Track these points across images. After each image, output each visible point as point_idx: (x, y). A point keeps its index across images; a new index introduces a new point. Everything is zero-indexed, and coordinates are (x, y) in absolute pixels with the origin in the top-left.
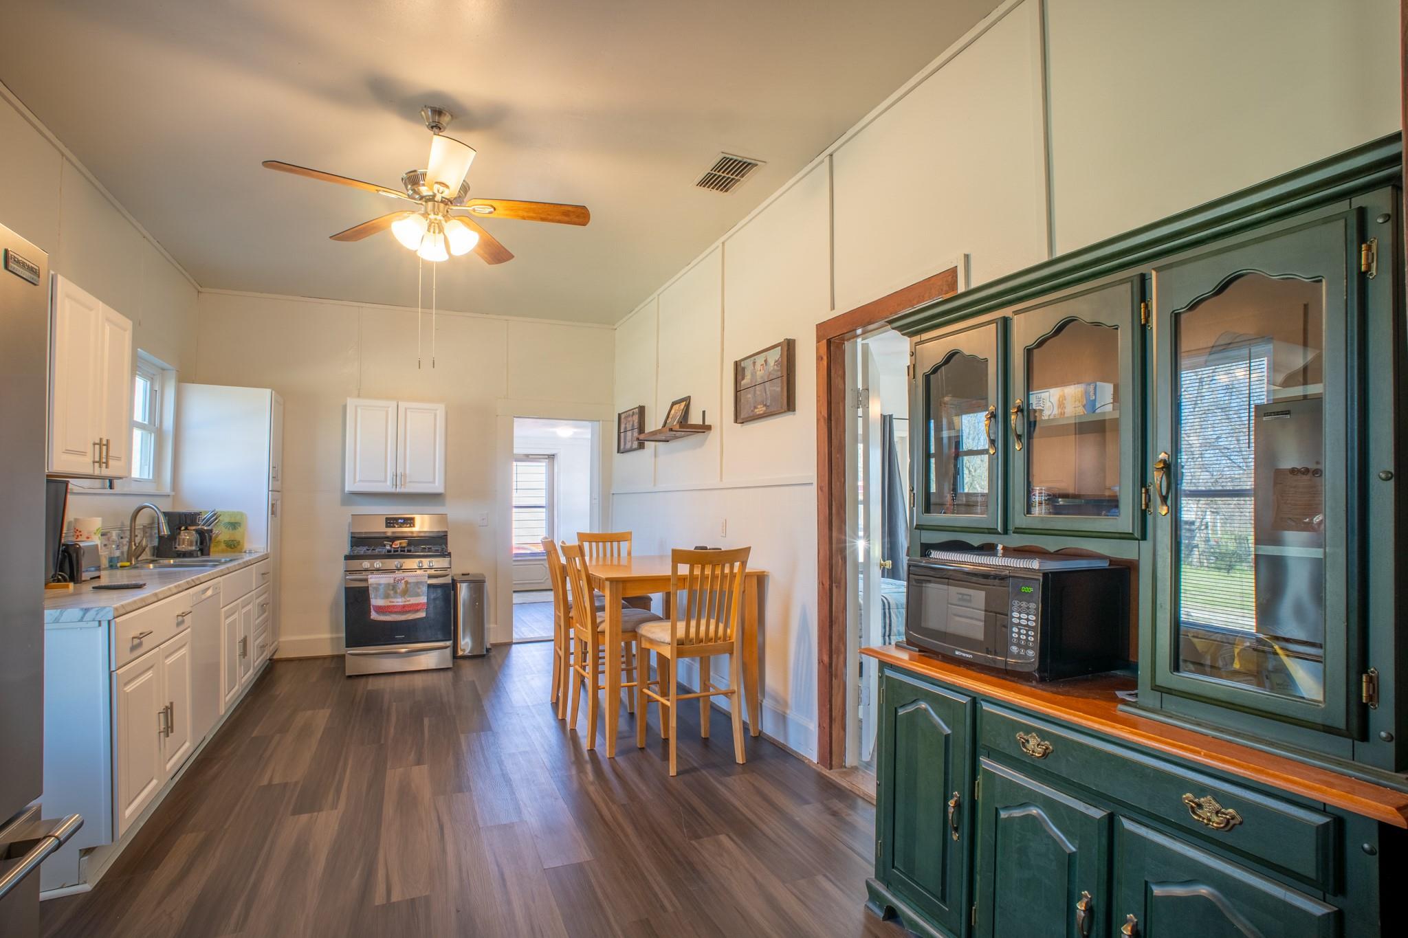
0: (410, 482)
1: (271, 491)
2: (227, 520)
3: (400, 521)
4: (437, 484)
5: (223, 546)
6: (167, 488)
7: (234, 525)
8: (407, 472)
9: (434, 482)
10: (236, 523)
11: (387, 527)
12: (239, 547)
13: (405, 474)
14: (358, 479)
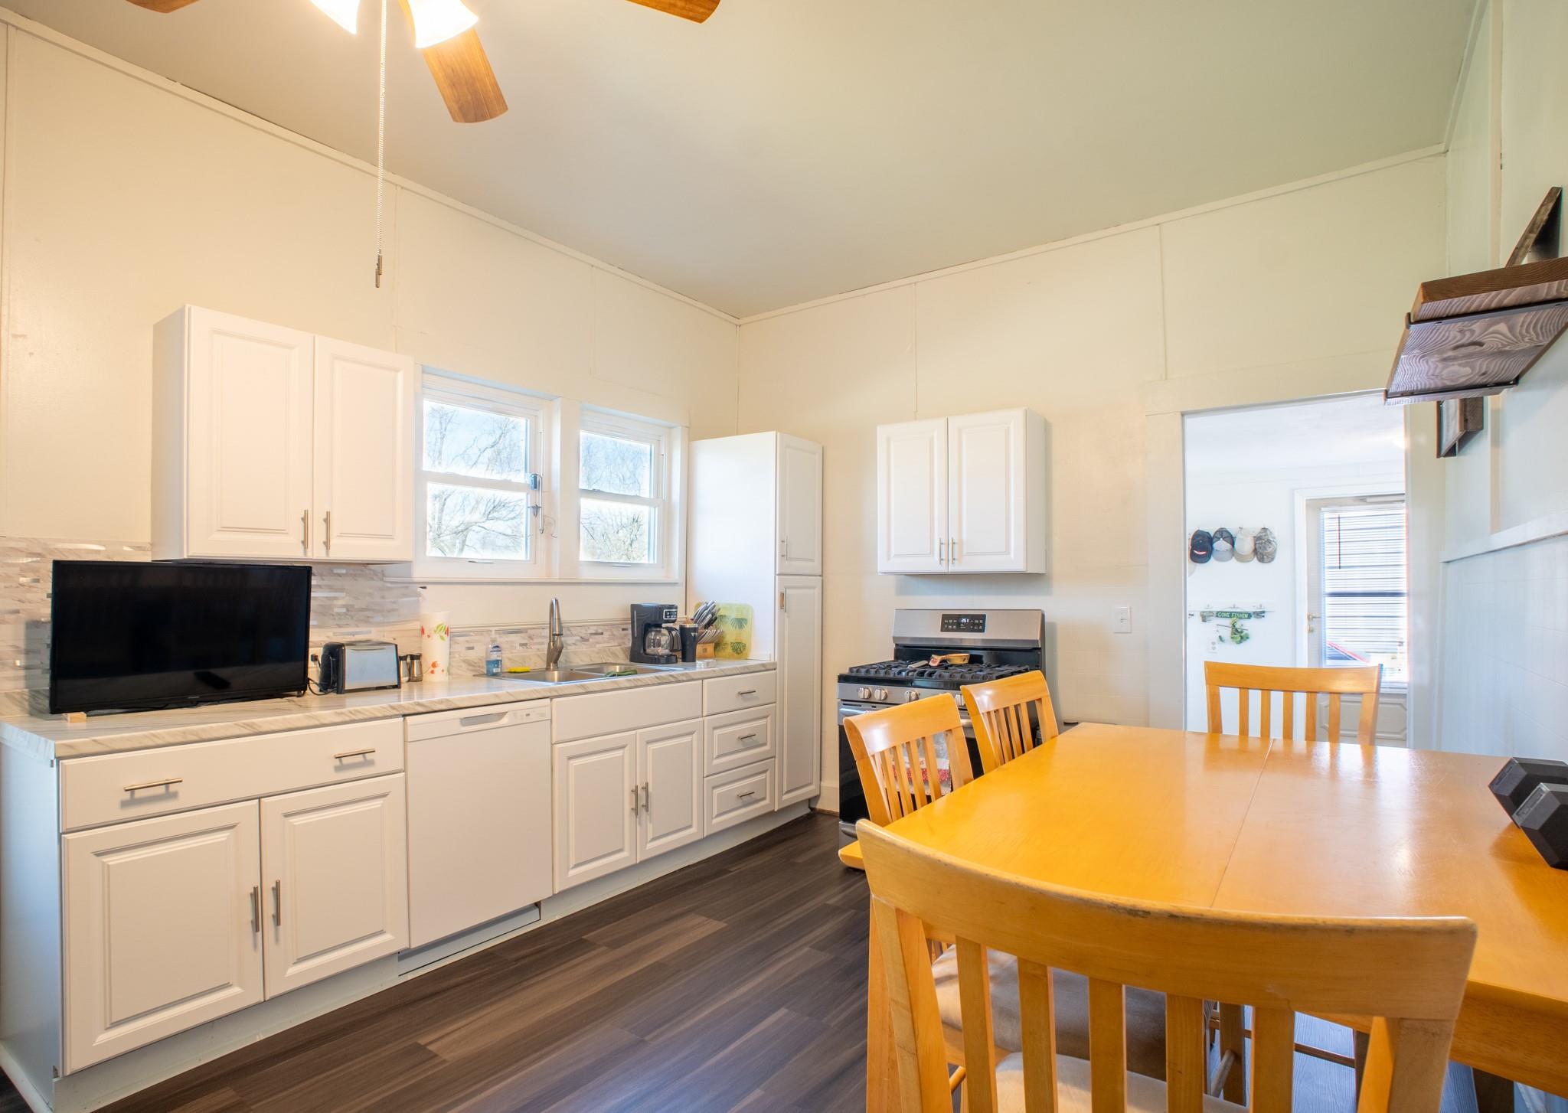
0: (969, 554)
1: (779, 575)
2: (734, 616)
3: (964, 620)
4: (1012, 556)
5: (729, 650)
6: (676, 574)
7: (741, 622)
8: (964, 536)
9: (1007, 551)
10: (742, 619)
11: (943, 629)
12: (744, 652)
13: (961, 542)
14: (893, 552)
